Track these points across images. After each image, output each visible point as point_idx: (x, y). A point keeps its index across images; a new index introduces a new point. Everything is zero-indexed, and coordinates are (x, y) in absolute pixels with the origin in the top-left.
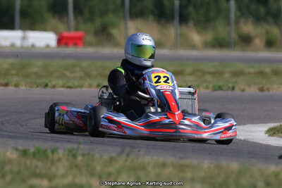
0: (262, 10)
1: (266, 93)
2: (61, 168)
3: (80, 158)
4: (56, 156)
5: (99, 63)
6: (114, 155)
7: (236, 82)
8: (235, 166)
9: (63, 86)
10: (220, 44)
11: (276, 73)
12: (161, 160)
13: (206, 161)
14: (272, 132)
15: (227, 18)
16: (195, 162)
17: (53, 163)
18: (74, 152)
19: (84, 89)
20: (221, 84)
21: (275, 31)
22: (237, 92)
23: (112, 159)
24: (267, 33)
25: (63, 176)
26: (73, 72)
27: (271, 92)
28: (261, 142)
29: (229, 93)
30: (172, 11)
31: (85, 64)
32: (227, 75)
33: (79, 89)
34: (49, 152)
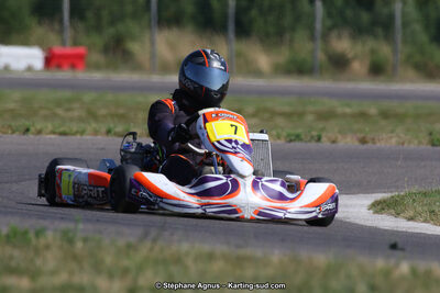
0: (365, 17)
1: (369, 146)
2: (50, 260)
3: (79, 245)
4: (42, 241)
5: (110, 97)
6: (132, 240)
7: (323, 129)
8: (321, 259)
9: (53, 133)
10: (299, 68)
11: (385, 115)
12: (206, 248)
13: (277, 252)
14: (379, 207)
15: (311, 28)
16: (259, 253)
17: (37, 251)
18: (70, 234)
19: (87, 137)
20: (299, 131)
21: (385, 50)
22: (325, 144)
23: (129, 246)
24: (373, 52)
25: (54, 273)
26: (68, 110)
27: (378, 145)
28: (362, 223)
29: (313, 145)
30: (225, 16)
31: (88, 97)
32: (310, 118)
33: (78, 136)
34: (31, 235)
